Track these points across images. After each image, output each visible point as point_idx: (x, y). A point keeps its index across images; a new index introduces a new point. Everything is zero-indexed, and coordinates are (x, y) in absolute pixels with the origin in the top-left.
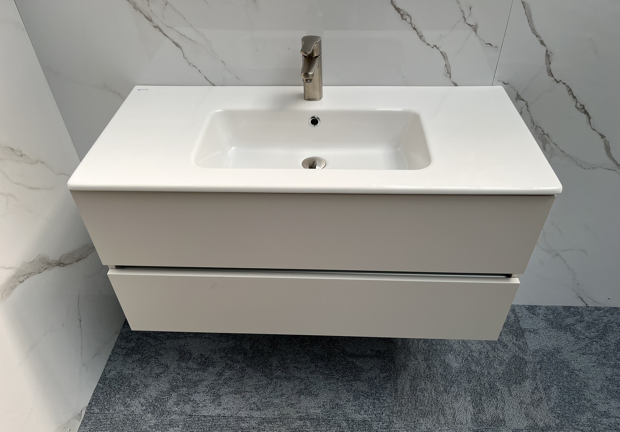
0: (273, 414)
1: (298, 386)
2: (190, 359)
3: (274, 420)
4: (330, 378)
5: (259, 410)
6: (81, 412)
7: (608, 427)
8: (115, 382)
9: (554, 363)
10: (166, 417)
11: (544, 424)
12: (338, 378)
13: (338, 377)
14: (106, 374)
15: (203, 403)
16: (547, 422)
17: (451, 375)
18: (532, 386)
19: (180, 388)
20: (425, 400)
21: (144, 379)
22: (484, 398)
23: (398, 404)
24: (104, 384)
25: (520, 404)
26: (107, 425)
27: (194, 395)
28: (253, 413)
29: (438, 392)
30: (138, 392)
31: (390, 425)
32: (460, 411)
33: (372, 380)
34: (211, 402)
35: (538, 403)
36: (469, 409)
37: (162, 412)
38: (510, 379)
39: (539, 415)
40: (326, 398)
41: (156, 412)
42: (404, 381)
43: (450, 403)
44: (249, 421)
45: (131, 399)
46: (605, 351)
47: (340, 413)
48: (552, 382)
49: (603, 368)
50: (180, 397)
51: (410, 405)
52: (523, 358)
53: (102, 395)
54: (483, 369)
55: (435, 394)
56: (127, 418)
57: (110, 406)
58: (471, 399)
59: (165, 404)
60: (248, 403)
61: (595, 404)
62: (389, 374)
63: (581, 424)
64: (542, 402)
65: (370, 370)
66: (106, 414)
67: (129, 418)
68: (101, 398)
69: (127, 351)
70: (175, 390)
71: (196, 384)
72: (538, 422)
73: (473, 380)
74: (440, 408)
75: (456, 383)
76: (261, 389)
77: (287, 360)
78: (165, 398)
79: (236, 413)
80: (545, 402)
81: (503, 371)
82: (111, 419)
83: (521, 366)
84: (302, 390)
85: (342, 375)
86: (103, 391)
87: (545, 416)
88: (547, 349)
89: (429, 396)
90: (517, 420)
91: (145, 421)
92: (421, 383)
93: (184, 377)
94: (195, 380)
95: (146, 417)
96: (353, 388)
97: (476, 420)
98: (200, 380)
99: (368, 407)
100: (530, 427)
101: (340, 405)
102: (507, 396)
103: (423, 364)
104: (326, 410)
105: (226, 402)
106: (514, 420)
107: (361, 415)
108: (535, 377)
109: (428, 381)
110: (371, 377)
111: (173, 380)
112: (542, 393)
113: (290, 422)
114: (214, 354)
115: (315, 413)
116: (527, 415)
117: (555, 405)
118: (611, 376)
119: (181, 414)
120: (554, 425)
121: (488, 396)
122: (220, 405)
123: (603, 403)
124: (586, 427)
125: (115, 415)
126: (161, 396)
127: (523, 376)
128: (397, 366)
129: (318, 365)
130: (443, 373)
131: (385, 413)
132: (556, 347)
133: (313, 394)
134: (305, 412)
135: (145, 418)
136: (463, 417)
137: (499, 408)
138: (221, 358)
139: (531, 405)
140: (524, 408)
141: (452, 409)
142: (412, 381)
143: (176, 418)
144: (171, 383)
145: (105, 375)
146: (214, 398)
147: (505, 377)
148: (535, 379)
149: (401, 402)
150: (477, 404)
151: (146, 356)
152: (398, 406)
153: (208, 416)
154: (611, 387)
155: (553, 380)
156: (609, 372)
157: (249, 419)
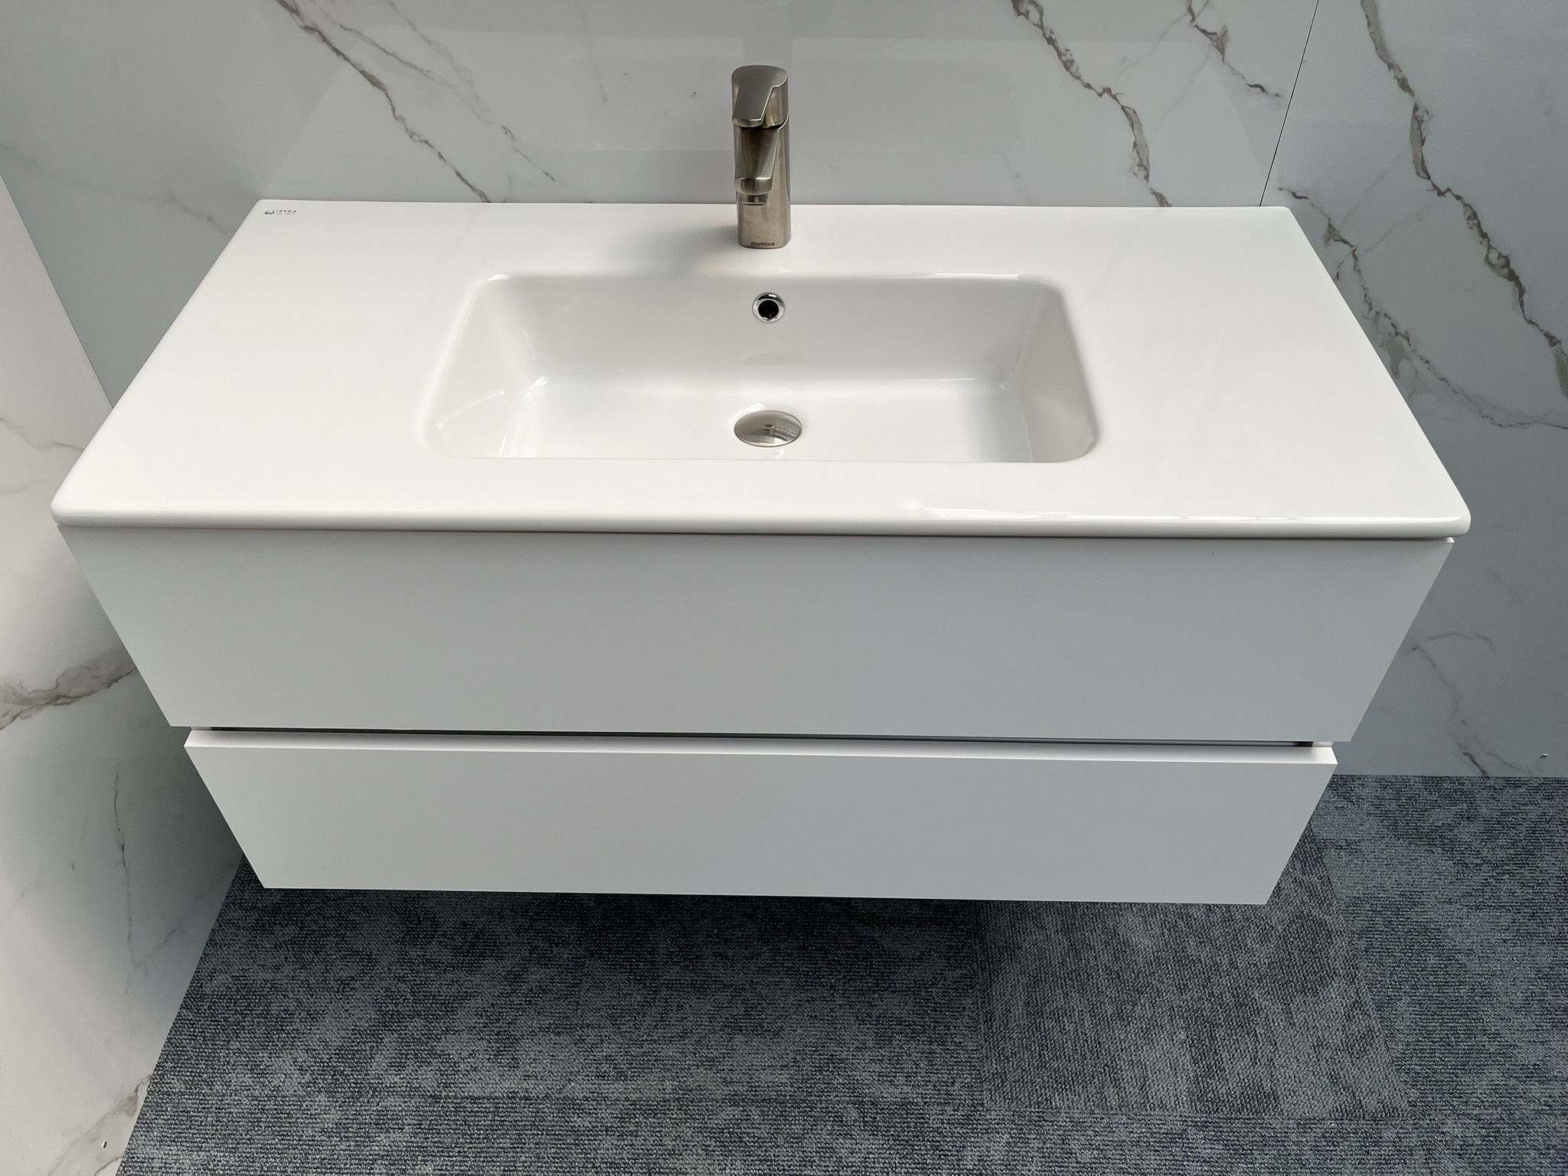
0: (660, 1090)
1: (727, 1007)
2: (434, 935)
3: (662, 1106)
4: (812, 985)
5: (623, 1078)
6: (136, 1091)
7: (1544, 1107)
8: (228, 1005)
9: (1402, 933)
10: (368, 1102)
11: (1378, 1102)
12: (833, 984)
13: (833, 981)
14: (202, 984)
15: (469, 1060)
16: (1388, 1097)
17: (1133, 972)
18: (1346, 998)
19: (406, 1019)
20: (1067, 1042)
21: (306, 997)
22: (1220, 1033)
23: (995, 1055)
24: (198, 1010)
25: (1315, 1048)
26: (206, 1125)
27: (444, 1039)
28: (605, 1086)
29: (1099, 1019)
30: (289, 1033)
31: (974, 1115)
32: (1158, 1072)
33: (926, 988)
34: (490, 1058)
35: (1363, 1044)
36: (1183, 1065)
37: (357, 1090)
38: (1289, 979)
39: (1366, 1078)
40: (803, 1040)
41: (340, 1090)
42: (1010, 990)
43: (1133, 1050)
44: (595, 1109)
45: (271, 1053)
46: (1533, 899)
47: (841, 1081)
48: (1399, 987)
49: (1528, 945)
50: (406, 1046)
51: (1026, 1056)
52: (1322, 922)
53: (193, 1042)
54: (1218, 952)
55: (1092, 1024)
56: (260, 1107)
57: (214, 1073)
58: (1188, 1037)
59: (364, 1065)
60: (591, 1057)
61: (1510, 1046)
62: (969, 971)
63: (1474, 1099)
64: (1372, 1041)
65: (919, 959)
66: (204, 1096)
67: (267, 1107)
68: (188, 1051)
69: (260, 916)
70: (391, 1026)
71: (449, 1007)
72: (1364, 1098)
73: (1193, 985)
74: (1106, 1065)
75: (1147, 993)
76: (626, 1019)
77: (696, 934)
78: (365, 1048)
79: (558, 1087)
80: (1381, 1042)
81: (1270, 957)
82: (216, 1108)
83: (1317, 943)
84: (736, 1019)
85: (844, 976)
86: (194, 1032)
87: (1380, 1081)
88: (1384, 896)
89: (1077, 1030)
90: (1309, 1094)
91: (312, 1114)
92: (1056, 995)
93: (418, 988)
94: (446, 996)
95: (312, 1103)
96: (875, 1013)
97: (1200, 1095)
98: (460, 994)
99: (915, 1064)
100: (1342, 1110)
101: (839, 1059)
102: (1282, 1027)
103: (1059, 940)
104: (803, 1075)
105: (532, 1056)
106: (1301, 1093)
107: (896, 1086)
108: (1355, 972)
109: (1074, 988)
110: (922, 980)
111: (387, 996)
112: (1373, 1016)
113: (708, 1110)
114: (500, 922)
115: (774, 1082)
116: (1334, 1079)
117: (1407, 1050)
118: (1550, 967)
119: (410, 1095)
120: (1404, 1105)
121: (1232, 1027)
122: (514, 1067)
123: (1530, 1042)
124: (1487, 1109)
125: (228, 1100)
126: (353, 1044)
127: (1323, 972)
128: (992, 949)
129: (779, 949)
130: (1114, 966)
131: (961, 1080)
132: (1406, 889)
133: (766, 1031)
134: (747, 1082)
135: (311, 1106)
136: (1168, 1089)
137: (1262, 1060)
138: (518, 932)
139: (1344, 1050)
140: (1327, 1061)
141: (1138, 1066)
142: (1030, 990)
143: (395, 1106)
144: (381, 1007)
145: (201, 987)
146: (498, 1045)
147: (1276, 975)
148: (1353, 980)
149: (1003, 1049)
150: (1203, 1049)
151: (312, 930)
152: (993, 1060)
153: (484, 1098)
154: (1550, 998)
155: (1400, 980)
156: (1545, 956)
157: (594, 1103)
